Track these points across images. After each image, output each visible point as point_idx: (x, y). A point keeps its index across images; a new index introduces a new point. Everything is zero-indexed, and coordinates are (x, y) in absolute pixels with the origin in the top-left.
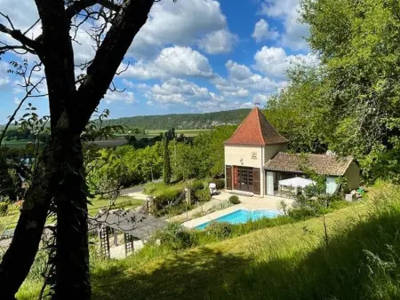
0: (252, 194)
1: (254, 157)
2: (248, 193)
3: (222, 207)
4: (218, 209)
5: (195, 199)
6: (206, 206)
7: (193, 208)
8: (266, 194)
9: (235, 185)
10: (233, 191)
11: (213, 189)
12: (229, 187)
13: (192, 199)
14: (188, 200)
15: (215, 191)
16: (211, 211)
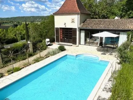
0: (71, 44)
1: (73, 21)
2: (69, 44)
3: (54, 53)
4: (52, 55)
5: (36, 49)
6: (44, 53)
7: (34, 55)
8: (80, 44)
9: (61, 39)
10: (60, 43)
11: (48, 42)
12: (58, 41)
13: (33, 49)
14: (31, 49)
15: (49, 43)
16: (47, 56)
